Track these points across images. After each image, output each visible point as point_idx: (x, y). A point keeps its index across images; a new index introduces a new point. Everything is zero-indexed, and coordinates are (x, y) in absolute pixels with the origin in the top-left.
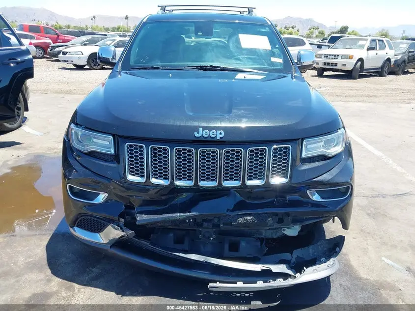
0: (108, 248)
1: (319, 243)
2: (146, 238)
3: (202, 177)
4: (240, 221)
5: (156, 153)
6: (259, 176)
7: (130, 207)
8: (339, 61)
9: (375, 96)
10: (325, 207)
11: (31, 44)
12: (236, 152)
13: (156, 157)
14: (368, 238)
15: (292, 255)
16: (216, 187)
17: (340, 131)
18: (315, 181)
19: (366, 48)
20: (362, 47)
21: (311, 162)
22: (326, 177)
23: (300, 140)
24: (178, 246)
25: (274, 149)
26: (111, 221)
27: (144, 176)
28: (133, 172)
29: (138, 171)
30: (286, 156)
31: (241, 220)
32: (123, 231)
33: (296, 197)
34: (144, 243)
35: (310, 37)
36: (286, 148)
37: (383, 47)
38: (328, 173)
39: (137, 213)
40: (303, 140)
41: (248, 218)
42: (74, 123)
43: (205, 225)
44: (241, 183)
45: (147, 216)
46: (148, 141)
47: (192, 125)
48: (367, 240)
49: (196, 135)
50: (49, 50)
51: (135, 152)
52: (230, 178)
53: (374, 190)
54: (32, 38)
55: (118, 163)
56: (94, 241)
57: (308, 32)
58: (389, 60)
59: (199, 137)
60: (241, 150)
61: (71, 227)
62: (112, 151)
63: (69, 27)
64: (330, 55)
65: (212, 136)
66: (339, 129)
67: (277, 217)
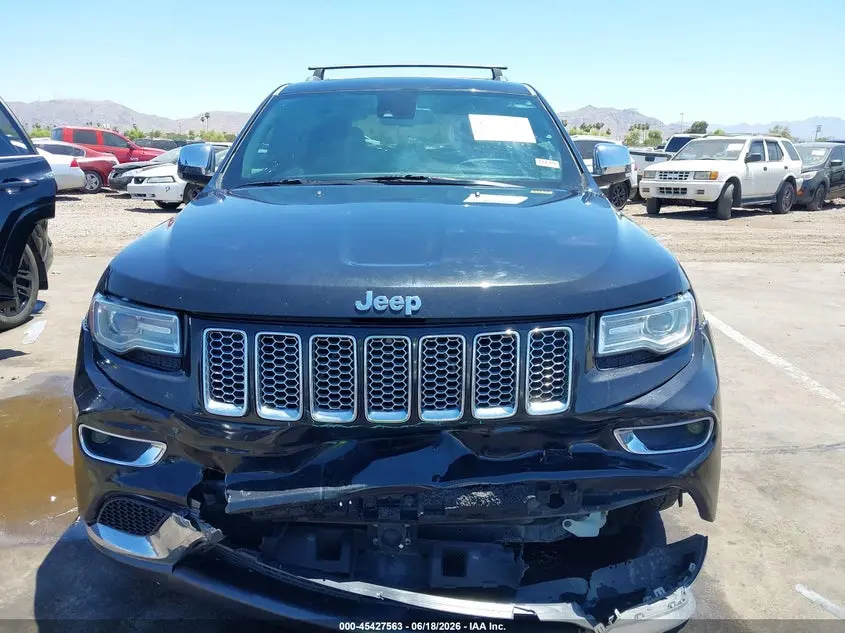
0: (167, 570)
1: (651, 554)
2: (252, 544)
3: (375, 401)
4: (463, 503)
5: (271, 350)
6: (502, 397)
7: (214, 474)
8: (690, 183)
9: (766, 250)
10: (658, 468)
11: (74, 164)
12: (450, 344)
13: (271, 358)
14: (763, 543)
15: (588, 580)
16: (406, 423)
17: (681, 299)
18: (629, 408)
19: (743, 156)
20: (734, 155)
21: (618, 366)
22: (654, 399)
23: (593, 316)
24: (326, 565)
25: (536, 336)
26: (172, 507)
27: (242, 401)
28: (220, 393)
29: (231, 390)
30: (561, 351)
31: (465, 501)
32: (199, 530)
33: (588, 445)
34: (247, 557)
35: (633, 144)
36: (560, 334)
37: (777, 156)
38: (659, 390)
39: (227, 488)
40: (598, 315)
41: (481, 494)
42: (101, 293)
43: (384, 512)
44: (461, 414)
45: (249, 493)
46: (252, 321)
47: (351, 285)
48: (762, 546)
49: (359, 305)
50: (110, 176)
51: (225, 349)
52: (438, 404)
53: (773, 439)
54: (78, 153)
55: (188, 374)
56: (138, 554)
57: (629, 134)
58: (791, 180)
59: (365, 312)
60: (460, 340)
61: (89, 525)
62: (177, 349)
63: (157, 134)
64: (671, 172)
65: (394, 308)
66: (681, 293)
67: (549, 493)
